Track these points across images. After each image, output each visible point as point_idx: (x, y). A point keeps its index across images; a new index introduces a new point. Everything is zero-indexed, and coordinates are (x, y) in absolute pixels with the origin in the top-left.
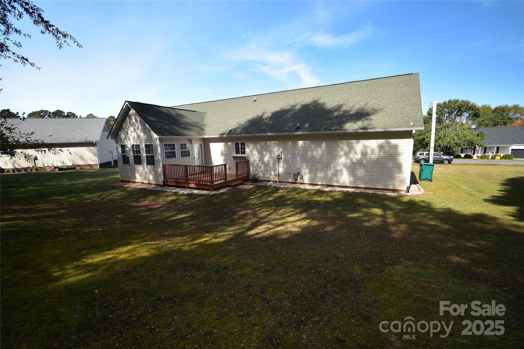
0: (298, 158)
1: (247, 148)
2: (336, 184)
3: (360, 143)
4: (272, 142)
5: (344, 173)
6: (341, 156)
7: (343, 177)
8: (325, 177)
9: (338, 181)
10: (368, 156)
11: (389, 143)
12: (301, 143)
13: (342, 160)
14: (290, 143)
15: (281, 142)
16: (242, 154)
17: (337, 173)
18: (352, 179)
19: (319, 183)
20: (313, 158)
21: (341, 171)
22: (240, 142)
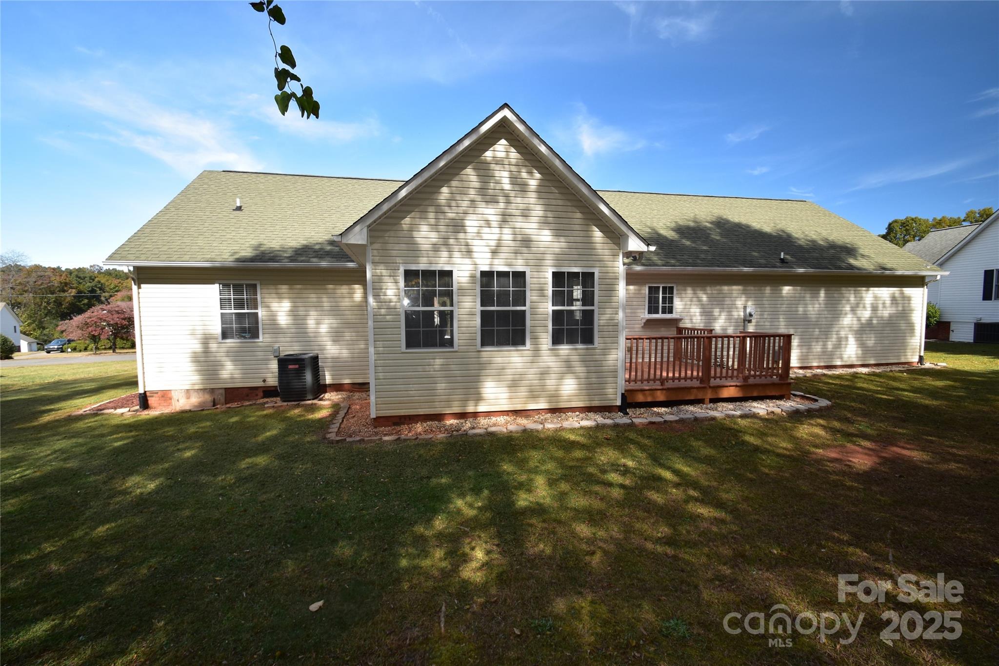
0: (781, 320)
1: (678, 299)
2: (839, 363)
3: (870, 292)
4: (735, 287)
5: (849, 343)
6: (846, 314)
7: (847, 349)
8: (824, 352)
9: (841, 358)
10: (880, 313)
11: (902, 293)
12: (786, 290)
13: (848, 320)
14: (768, 290)
15: (749, 288)
16: (664, 312)
17: (840, 344)
18: (860, 352)
19: (815, 364)
20: (805, 316)
21: (847, 338)
22: (661, 286)
